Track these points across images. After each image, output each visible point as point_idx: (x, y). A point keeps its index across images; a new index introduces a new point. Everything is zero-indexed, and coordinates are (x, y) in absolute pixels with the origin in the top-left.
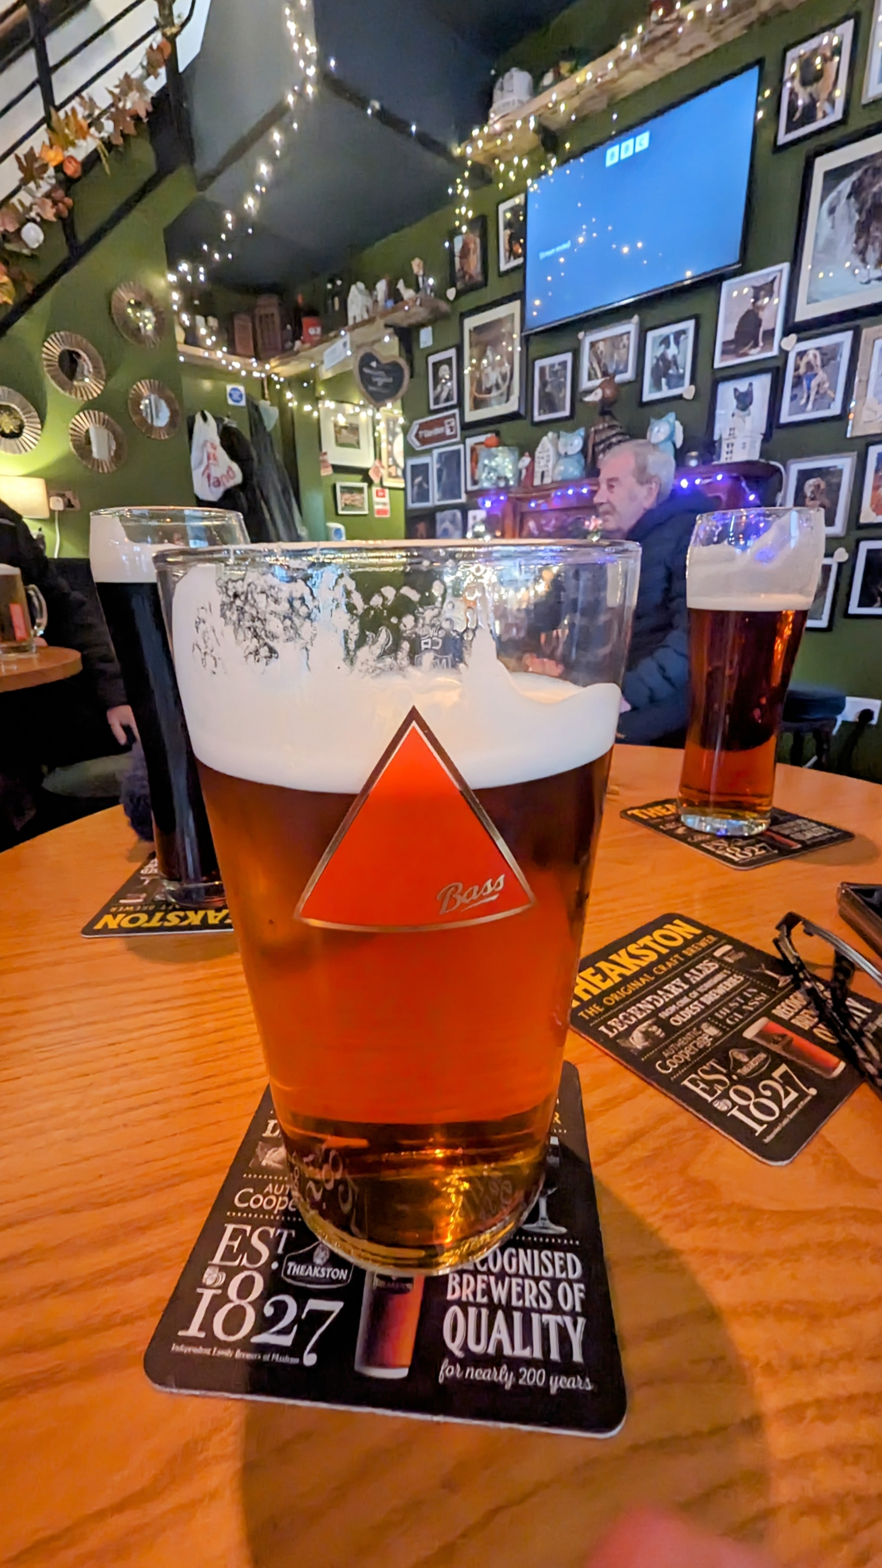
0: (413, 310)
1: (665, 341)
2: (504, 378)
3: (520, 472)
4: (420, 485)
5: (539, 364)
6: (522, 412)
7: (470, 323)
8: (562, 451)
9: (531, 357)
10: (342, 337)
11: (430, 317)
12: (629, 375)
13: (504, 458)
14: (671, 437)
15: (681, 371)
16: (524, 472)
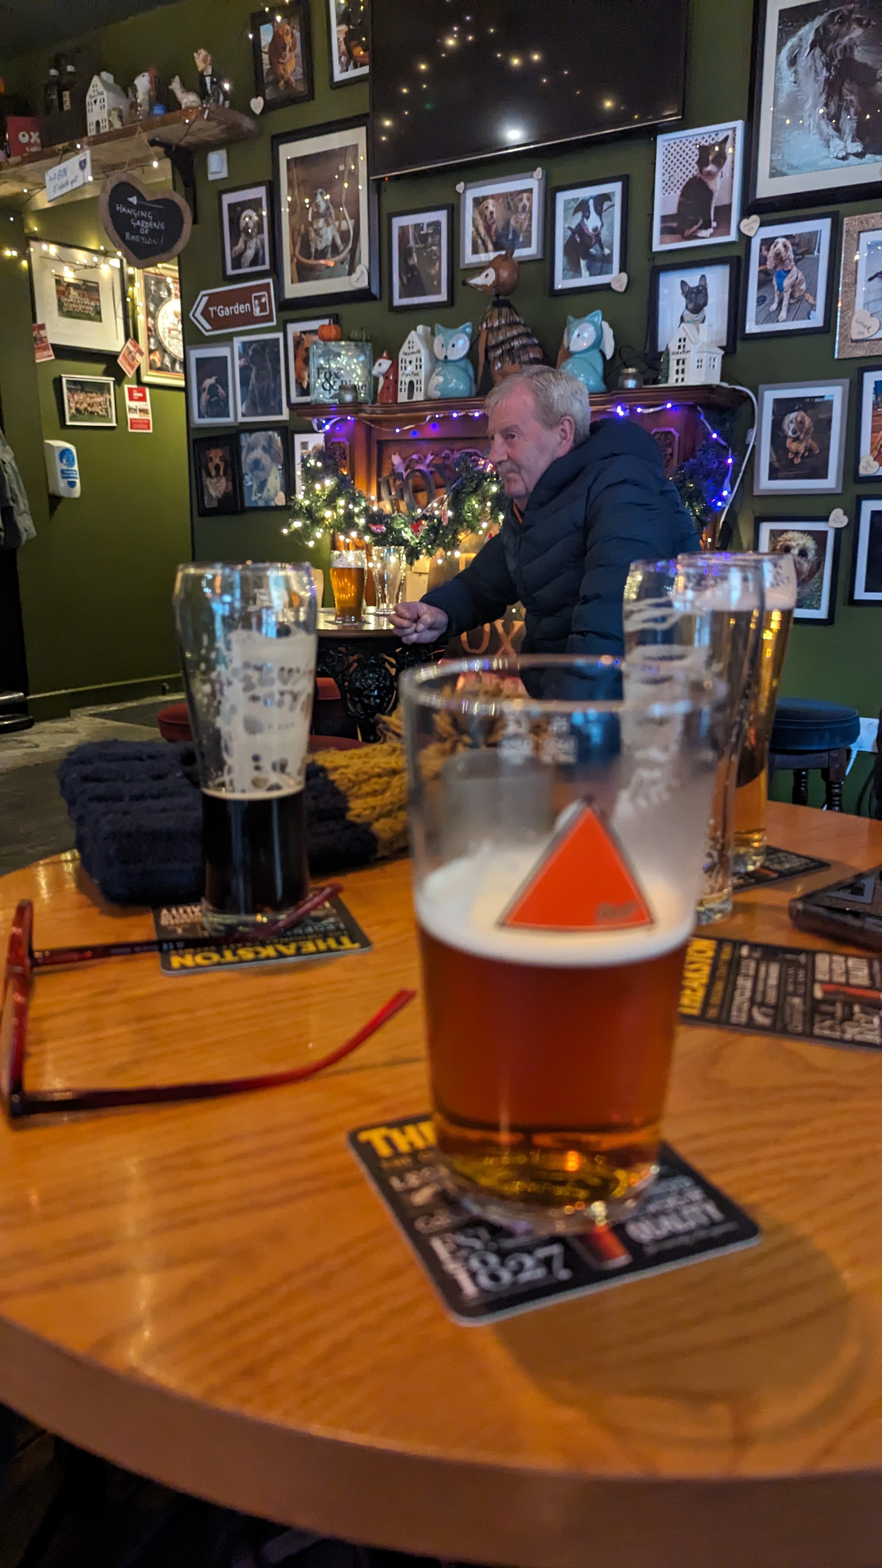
0: (198, 125)
1: (582, 207)
2: (344, 236)
3: (376, 379)
4: (212, 389)
5: (398, 222)
6: (375, 290)
7: (288, 151)
8: (440, 355)
9: (386, 210)
10: (77, 152)
11: (224, 136)
12: (531, 251)
13: (350, 358)
14: (598, 344)
15: (607, 251)
16: (381, 381)
